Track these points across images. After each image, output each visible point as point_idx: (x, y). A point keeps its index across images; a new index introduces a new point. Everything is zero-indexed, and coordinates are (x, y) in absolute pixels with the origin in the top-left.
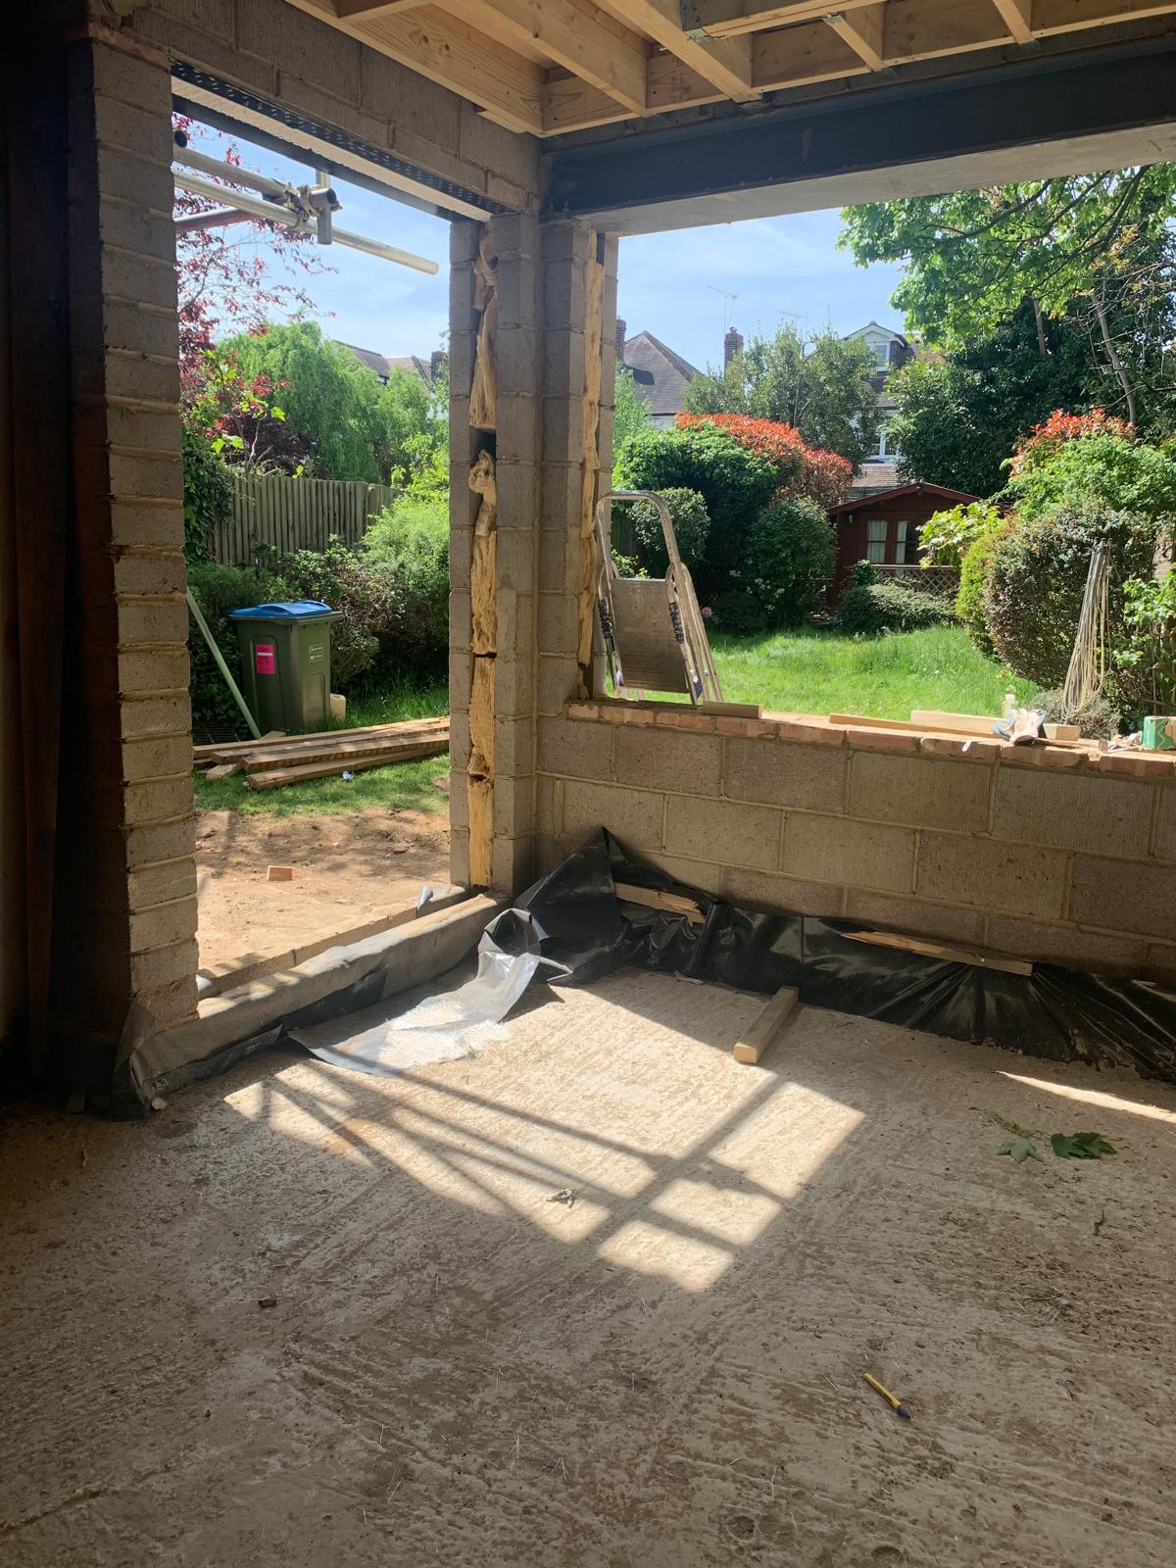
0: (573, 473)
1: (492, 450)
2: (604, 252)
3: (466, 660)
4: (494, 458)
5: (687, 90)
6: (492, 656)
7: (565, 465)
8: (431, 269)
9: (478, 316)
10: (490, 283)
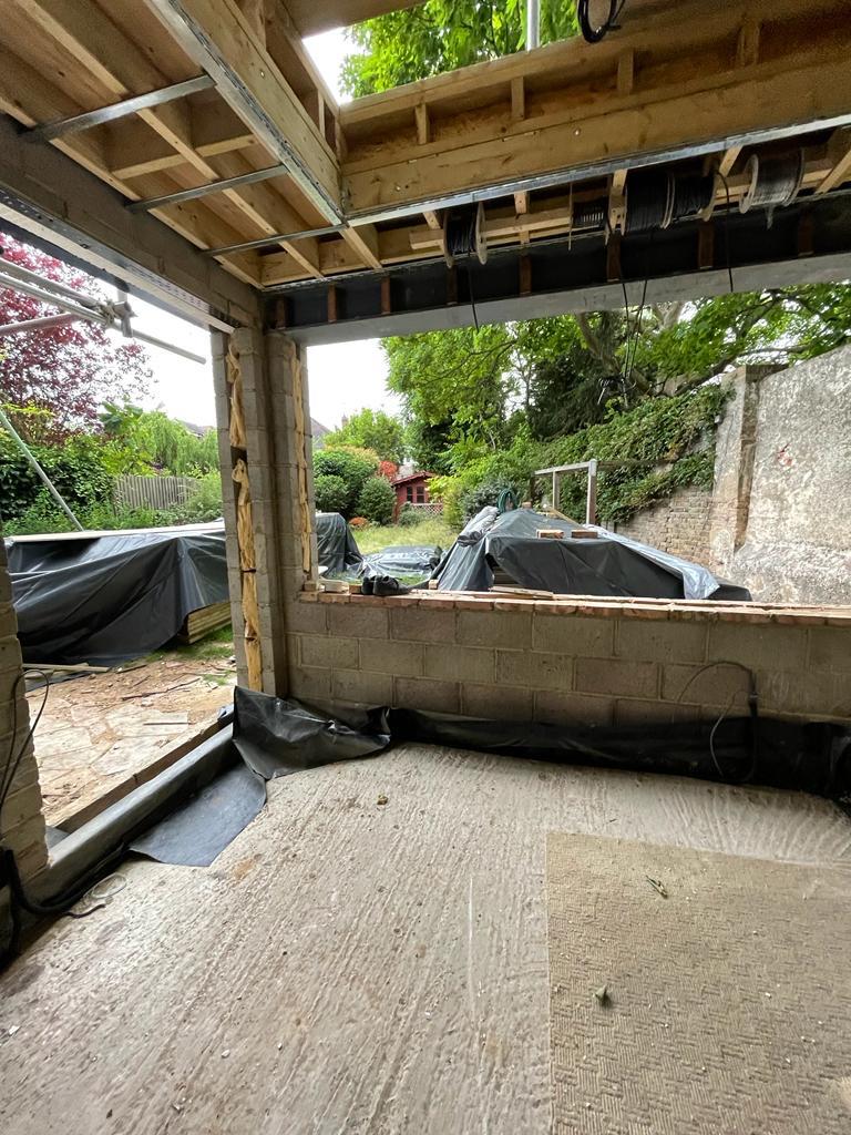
0: (293, 471)
1: (245, 459)
2: (300, 355)
3: (238, 574)
4: (246, 463)
5: (343, 261)
6: (253, 571)
7: (288, 466)
8: (202, 361)
9: (230, 386)
10: (236, 367)
